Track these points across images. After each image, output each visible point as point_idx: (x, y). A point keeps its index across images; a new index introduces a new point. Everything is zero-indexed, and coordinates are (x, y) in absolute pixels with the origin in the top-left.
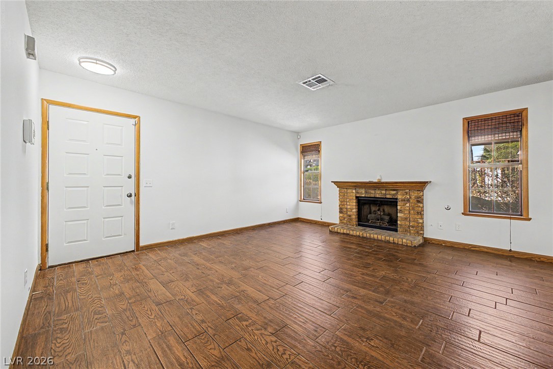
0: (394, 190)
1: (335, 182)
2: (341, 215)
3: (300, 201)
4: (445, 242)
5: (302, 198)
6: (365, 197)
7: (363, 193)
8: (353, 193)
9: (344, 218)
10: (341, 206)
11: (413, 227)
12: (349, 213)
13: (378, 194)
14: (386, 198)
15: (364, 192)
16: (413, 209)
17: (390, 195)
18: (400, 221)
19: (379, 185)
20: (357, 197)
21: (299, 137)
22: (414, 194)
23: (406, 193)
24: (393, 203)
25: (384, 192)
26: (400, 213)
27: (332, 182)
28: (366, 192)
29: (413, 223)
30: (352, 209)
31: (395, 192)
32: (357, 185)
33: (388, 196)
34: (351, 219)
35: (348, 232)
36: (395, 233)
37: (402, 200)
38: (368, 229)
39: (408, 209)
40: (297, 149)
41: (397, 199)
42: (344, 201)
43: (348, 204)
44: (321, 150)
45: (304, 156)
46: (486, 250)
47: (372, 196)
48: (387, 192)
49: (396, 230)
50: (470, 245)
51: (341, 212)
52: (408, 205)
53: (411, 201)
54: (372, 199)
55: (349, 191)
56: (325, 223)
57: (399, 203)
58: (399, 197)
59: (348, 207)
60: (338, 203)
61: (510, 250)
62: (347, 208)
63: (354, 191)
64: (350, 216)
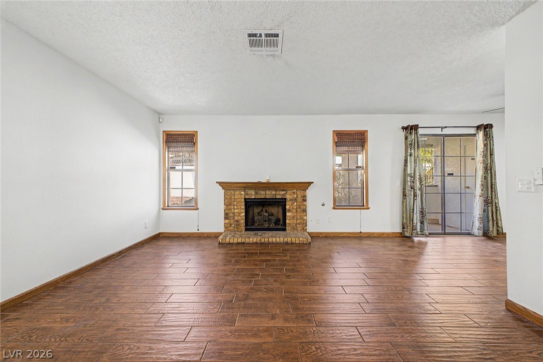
0: (283, 190)
1: (220, 183)
2: (227, 221)
3: (163, 209)
4: (321, 233)
5: (166, 205)
6: (255, 198)
7: (252, 195)
8: (240, 196)
9: (231, 225)
10: (226, 211)
11: (299, 224)
12: (236, 218)
13: (269, 194)
14: (276, 198)
15: (254, 193)
16: (300, 208)
17: (279, 195)
18: (289, 220)
19: (268, 186)
20: (245, 199)
21: (161, 120)
22: (300, 193)
23: (294, 193)
24: (282, 203)
25: (274, 192)
26: (289, 212)
27: (217, 182)
28: (256, 193)
29: (300, 220)
30: (239, 214)
31: (284, 192)
32: (246, 186)
33: (278, 197)
34: (239, 225)
35: (243, 241)
36: (284, 232)
37: (291, 200)
38: (260, 233)
39: (295, 208)
40: (159, 137)
41: (286, 199)
42: (230, 204)
43: (235, 207)
44: (197, 141)
45: (168, 148)
46: (346, 235)
47: (263, 197)
48: (277, 193)
49: (285, 230)
50: (337, 233)
51: (226, 218)
52: (295, 204)
53: (298, 200)
54: (262, 200)
55: (237, 193)
56: (203, 234)
57: (288, 203)
58: (288, 197)
59: (236, 211)
60: (223, 207)
61: (361, 232)
62: (234, 213)
63: (243, 193)
64: (237, 221)
